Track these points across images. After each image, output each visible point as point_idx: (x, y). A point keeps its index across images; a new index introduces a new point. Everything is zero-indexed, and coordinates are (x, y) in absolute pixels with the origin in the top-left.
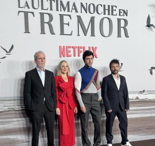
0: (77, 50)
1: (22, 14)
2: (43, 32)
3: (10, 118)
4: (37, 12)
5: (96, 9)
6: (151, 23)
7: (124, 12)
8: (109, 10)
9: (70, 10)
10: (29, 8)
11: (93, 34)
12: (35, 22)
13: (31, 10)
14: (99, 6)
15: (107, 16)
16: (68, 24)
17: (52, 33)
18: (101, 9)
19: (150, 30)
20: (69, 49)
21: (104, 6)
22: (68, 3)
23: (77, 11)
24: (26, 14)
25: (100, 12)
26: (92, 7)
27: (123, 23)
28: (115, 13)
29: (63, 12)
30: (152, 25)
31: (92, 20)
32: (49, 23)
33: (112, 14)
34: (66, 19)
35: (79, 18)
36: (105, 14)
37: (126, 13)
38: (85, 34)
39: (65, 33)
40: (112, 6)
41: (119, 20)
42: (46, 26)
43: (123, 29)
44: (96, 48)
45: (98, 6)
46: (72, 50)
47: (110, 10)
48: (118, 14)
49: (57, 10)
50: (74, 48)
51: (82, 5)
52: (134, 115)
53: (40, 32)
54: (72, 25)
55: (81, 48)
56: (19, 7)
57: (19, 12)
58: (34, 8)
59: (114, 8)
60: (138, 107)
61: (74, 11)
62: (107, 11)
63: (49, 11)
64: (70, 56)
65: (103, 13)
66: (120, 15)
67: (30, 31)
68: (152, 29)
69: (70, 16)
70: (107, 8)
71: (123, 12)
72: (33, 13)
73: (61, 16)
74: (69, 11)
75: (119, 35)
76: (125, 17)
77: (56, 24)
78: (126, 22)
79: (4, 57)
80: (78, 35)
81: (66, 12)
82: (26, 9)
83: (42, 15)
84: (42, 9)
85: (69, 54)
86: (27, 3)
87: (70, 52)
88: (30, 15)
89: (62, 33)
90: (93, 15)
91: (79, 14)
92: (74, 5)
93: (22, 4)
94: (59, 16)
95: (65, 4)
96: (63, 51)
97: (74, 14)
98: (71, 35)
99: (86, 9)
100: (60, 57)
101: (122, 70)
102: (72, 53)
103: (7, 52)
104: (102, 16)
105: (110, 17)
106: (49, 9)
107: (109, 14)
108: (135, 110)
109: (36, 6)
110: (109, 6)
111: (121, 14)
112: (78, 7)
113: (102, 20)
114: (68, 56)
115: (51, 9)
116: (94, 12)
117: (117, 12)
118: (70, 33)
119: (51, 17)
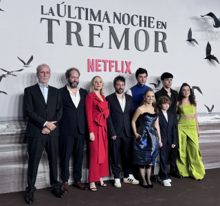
0: (108, 64)
1: (45, 22)
2: (69, 42)
4: (63, 21)
5: (131, 20)
6: (193, 38)
8: (145, 21)
9: (102, 20)
10: (53, 15)
11: (127, 48)
12: (60, 31)
13: (56, 17)
14: (135, 17)
15: (143, 28)
16: (99, 35)
17: (80, 44)
18: (136, 21)
19: (192, 45)
20: (99, 63)
21: (140, 17)
22: (99, 12)
23: (109, 22)
24: (50, 22)
25: (135, 24)
26: (126, 17)
27: (161, 37)
28: (152, 25)
29: (93, 22)
30: (194, 40)
31: (126, 31)
32: (76, 34)
33: (149, 26)
34: (96, 30)
35: (111, 29)
36: (140, 25)
37: (164, 25)
38: (118, 48)
39: (94, 45)
40: (149, 18)
41: (157, 33)
42: (73, 37)
43: (160, 43)
45: (133, 16)
46: (102, 64)
47: (147, 21)
48: (156, 26)
49: (87, 19)
50: (105, 62)
51: (115, 15)
53: (66, 43)
54: (103, 37)
55: (113, 62)
56: (42, 13)
57: (42, 19)
58: (60, 16)
59: (152, 20)
61: (106, 21)
62: (143, 23)
63: (77, 20)
64: (100, 71)
66: (157, 28)
67: (53, 42)
68: (193, 45)
69: (101, 26)
70: (143, 19)
71: (161, 24)
72: (58, 21)
73: (91, 27)
74: (100, 21)
75: (156, 50)
76: (163, 30)
77: (85, 34)
78: (164, 35)
79: (21, 70)
80: (110, 48)
81: (97, 22)
82: (50, 17)
83: (69, 24)
84: (69, 17)
85: (99, 68)
86: (51, 9)
87: (100, 66)
88: (54, 23)
89: (91, 44)
90: (127, 27)
91: (111, 24)
92: (106, 14)
93: (46, 10)
94: (89, 26)
95: (96, 13)
96: (92, 66)
97: (105, 25)
98: (102, 47)
99: (120, 19)
100: (89, 71)
102: (102, 67)
103: (25, 64)
104: (138, 28)
105: (147, 29)
106: (77, 17)
107: (145, 26)
109: (62, 13)
110: (145, 17)
111: (160, 26)
112: (111, 17)
113: (137, 33)
114: (98, 70)
115: (80, 18)
116: (129, 23)
117: (155, 24)
118: (100, 45)
119: (79, 27)
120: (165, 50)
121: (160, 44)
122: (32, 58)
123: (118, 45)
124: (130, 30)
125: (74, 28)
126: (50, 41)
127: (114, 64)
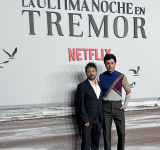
0: (88, 52)
1: (27, 14)
2: (50, 33)
3: (14, 129)
4: (43, 12)
5: (109, 7)
7: (141, 9)
8: (123, 8)
9: (81, 9)
10: (34, 6)
11: (106, 35)
12: (41, 22)
13: (37, 8)
14: (113, 4)
16: (78, 24)
17: (60, 34)
18: (115, 7)
20: (80, 52)
21: (119, 3)
23: (88, 10)
24: (31, 13)
25: (113, 11)
26: (104, 4)
27: (139, 23)
28: (130, 11)
29: (72, 11)
31: (105, 19)
32: (57, 23)
33: (128, 13)
34: (76, 19)
35: (90, 17)
36: (119, 12)
37: (143, 11)
38: (98, 35)
39: (74, 34)
40: (128, 4)
41: (135, 19)
42: (54, 26)
44: (109, 50)
45: (111, 4)
46: (82, 52)
47: (126, 8)
48: (134, 12)
49: (66, 9)
50: (85, 50)
52: (152, 124)
53: (47, 33)
55: (93, 50)
56: (23, 6)
57: (23, 11)
58: (40, 7)
59: (130, 6)
60: (157, 115)
61: (84, 9)
62: (121, 10)
63: (56, 10)
64: (81, 59)
65: (117, 11)
66: (136, 13)
67: (35, 33)
69: (80, 15)
70: (121, 5)
71: (139, 10)
72: (38, 12)
73: (71, 15)
74: (79, 9)
75: (135, 36)
76: (142, 16)
77: (64, 24)
78: (143, 21)
79: (7, 62)
80: (90, 36)
81: (76, 11)
82: (31, 8)
83: (49, 14)
84: (49, 7)
85: (80, 57)
86: (31, 1)
87: (80, 55)
88: (35, 14)
89: (71, 34)
90: (106, 14)
91: (90, 13)
92: (85, 3)
94: (68, 15)
95: (74, 2)
96: (73, 54)
97: (84, 13)
98: (81, 36)
99: (98, 7)
100: (70, 60)
101: (139, 74)
102: (82, 56)
103: (10, 56)
104: (117, 15)
105: (125, 15)
106: (57, 7)
107: (124, 12)
108: (154, 119)
109: (42, 4)
110: (124, 4)
111: (138, 12)
114: (78, 59)
115: (59, 8)
116: (107, 10)
117: (133, 10)
118: (80, 34)
119: (59, 17)
120: (144, 36)
121: (139, 30)
122: (16, 50)
124: (108, 18)
125: (54, 18)
126: (32, 32)
127: (94, 52)
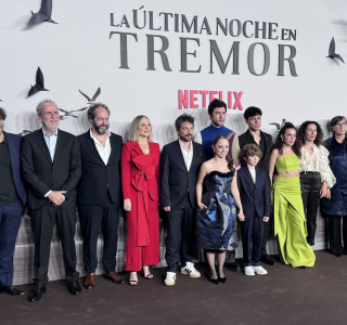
0: (208, 96)
1: (117, 37)
2: (151, 66)
4: (142, 34)
5: (243, 29)
6: (336, 52)
7: (291, 33)
8: (264, 30)
9: (199, 30)
10: (128, 26)
11: (236, 71)
12: (137, 50)
13: (132, 29)
14: (248, 24)
15: (260, 40)
16: (194, 54)
17: (167, 67)
18: (250, 29)
20: (195, 96)
21: (257, 23)
22: (195, 19)
23: (209, 33)
24: (123, 37)
25: (248, 34)
26: (235, 24)
27: (287, 53)
28: (274, 35)
29: (185, 34)
30: (338, 56)
31: (235, 47)
32: (162, 53)
33: (270, 38)
34: (191, 46)
35: (213, 43)
36: (257, 36)
37: (293, 35)
39: (188, 69)
40: (270, 24)
41: (281, 48)
42: (157, 57)
43: (287, 62)
44: (240, 94)
45: (245, 23)
46: (199, 96)
47: (266, 29)
48: (280, 37)
49: (177, 30)
50: (203, 93)
51: (219, 22)
53: (146, 67)
54: (201, 56)
55: (215, 93)
56: (112, 25)
57: (112, 33)
58: (137, 27)
59: (274, 27)
61: (205, 32)
62: (260, 33)
63: (162, 33)
64: (197, 107)
65: (254, 35)
66: (283, 38)
67: (129, 66)
68: (337, 63)
69: (197, 40)
70: (261, 26)
71: (288, 33)
72: (135, 35)
73: (183, 41)
74: (195, 32)
75: (281, 73)
76: (292, 42)
78: (293, 50)
79: (84, 109)
80: (211, 72)
82: (124, 29)
83: (150, 39)
84: (151, 28)
85: (195, 103)
86: (125, 18)
87: (196, 99)
88: (130, 39)
89: (184, 68)
90: (236, 39)
91: (213, 37)
92: (205, 21)
93: (118, 20)
94: (179, 41)
95: (190, 21)
96: (184, 98)
97: (204, 38)
98: (199, 71)
99: (225, 28)
100: (180, 108)
102: (199, 102)
103: (89, 100)
104: (253, 40)
106: (163, 28)
107: (264, 37)
109: (140, 23)
110: (264, 24)
111: (285, 37)
112: (213, 25)
113: (252, 48)
114: (193, 106)
115: (166, 29)
116: (238, 34)
117: (279, 33)
118: (196, 69)
119: (165, 42)
120: (293, 73)
121: (286, 64)
123: (223, 68)
124: (240, 45)
125: (158, 44)
126: (124, 65)
127: (216, 96)
